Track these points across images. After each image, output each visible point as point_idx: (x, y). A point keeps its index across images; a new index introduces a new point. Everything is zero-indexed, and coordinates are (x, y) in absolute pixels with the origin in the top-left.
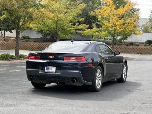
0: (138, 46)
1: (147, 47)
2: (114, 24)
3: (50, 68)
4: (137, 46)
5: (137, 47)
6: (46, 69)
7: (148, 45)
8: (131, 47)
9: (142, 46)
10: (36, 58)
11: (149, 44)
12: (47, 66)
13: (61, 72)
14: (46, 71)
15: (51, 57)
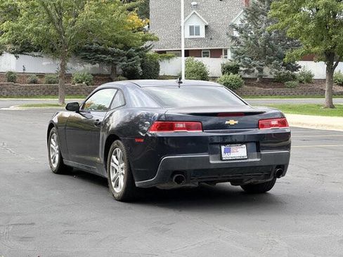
3: (233, 148)
6: (225, 152)
12: (225, 144)
13: (260, 156)
14: (225, 156)
15: (232, 122)
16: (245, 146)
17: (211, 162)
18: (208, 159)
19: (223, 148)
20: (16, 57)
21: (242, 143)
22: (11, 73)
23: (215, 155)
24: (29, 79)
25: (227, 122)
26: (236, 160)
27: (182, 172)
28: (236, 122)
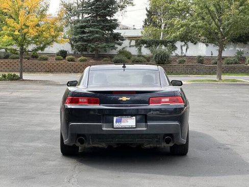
0: (46, 59)
1: (62, 62)
2: (24, 25)
3: (124, 119)
4: (44, 60)
5: (44, 62)
6: (116, 122)
7: (62, 58)
8: (35, 61)
9: (52, 60)
10: (90, 102)
11: (62, 56)
12: (117, 116)
13: (147, 126)
14: (116, 125)
15: (124, 99)
16: (134, 117)
17: (104, 129)
18: (101, 127)
19: (115, 118)
20: (206, 45)
21: (132, 115)
22: (200, 57)
23: (108, 124)
24: (213, 61)
25: (120, 99)
26: (125, 128)
27: (83, 135)
28: (129, 99)
